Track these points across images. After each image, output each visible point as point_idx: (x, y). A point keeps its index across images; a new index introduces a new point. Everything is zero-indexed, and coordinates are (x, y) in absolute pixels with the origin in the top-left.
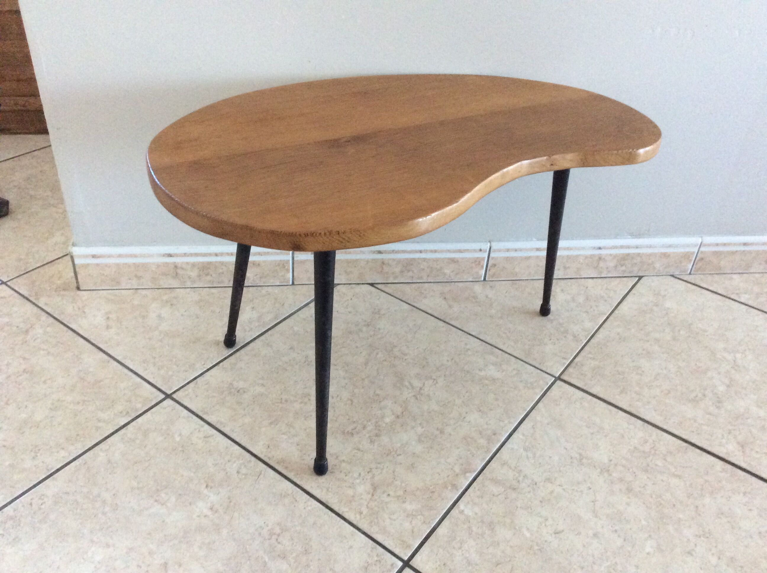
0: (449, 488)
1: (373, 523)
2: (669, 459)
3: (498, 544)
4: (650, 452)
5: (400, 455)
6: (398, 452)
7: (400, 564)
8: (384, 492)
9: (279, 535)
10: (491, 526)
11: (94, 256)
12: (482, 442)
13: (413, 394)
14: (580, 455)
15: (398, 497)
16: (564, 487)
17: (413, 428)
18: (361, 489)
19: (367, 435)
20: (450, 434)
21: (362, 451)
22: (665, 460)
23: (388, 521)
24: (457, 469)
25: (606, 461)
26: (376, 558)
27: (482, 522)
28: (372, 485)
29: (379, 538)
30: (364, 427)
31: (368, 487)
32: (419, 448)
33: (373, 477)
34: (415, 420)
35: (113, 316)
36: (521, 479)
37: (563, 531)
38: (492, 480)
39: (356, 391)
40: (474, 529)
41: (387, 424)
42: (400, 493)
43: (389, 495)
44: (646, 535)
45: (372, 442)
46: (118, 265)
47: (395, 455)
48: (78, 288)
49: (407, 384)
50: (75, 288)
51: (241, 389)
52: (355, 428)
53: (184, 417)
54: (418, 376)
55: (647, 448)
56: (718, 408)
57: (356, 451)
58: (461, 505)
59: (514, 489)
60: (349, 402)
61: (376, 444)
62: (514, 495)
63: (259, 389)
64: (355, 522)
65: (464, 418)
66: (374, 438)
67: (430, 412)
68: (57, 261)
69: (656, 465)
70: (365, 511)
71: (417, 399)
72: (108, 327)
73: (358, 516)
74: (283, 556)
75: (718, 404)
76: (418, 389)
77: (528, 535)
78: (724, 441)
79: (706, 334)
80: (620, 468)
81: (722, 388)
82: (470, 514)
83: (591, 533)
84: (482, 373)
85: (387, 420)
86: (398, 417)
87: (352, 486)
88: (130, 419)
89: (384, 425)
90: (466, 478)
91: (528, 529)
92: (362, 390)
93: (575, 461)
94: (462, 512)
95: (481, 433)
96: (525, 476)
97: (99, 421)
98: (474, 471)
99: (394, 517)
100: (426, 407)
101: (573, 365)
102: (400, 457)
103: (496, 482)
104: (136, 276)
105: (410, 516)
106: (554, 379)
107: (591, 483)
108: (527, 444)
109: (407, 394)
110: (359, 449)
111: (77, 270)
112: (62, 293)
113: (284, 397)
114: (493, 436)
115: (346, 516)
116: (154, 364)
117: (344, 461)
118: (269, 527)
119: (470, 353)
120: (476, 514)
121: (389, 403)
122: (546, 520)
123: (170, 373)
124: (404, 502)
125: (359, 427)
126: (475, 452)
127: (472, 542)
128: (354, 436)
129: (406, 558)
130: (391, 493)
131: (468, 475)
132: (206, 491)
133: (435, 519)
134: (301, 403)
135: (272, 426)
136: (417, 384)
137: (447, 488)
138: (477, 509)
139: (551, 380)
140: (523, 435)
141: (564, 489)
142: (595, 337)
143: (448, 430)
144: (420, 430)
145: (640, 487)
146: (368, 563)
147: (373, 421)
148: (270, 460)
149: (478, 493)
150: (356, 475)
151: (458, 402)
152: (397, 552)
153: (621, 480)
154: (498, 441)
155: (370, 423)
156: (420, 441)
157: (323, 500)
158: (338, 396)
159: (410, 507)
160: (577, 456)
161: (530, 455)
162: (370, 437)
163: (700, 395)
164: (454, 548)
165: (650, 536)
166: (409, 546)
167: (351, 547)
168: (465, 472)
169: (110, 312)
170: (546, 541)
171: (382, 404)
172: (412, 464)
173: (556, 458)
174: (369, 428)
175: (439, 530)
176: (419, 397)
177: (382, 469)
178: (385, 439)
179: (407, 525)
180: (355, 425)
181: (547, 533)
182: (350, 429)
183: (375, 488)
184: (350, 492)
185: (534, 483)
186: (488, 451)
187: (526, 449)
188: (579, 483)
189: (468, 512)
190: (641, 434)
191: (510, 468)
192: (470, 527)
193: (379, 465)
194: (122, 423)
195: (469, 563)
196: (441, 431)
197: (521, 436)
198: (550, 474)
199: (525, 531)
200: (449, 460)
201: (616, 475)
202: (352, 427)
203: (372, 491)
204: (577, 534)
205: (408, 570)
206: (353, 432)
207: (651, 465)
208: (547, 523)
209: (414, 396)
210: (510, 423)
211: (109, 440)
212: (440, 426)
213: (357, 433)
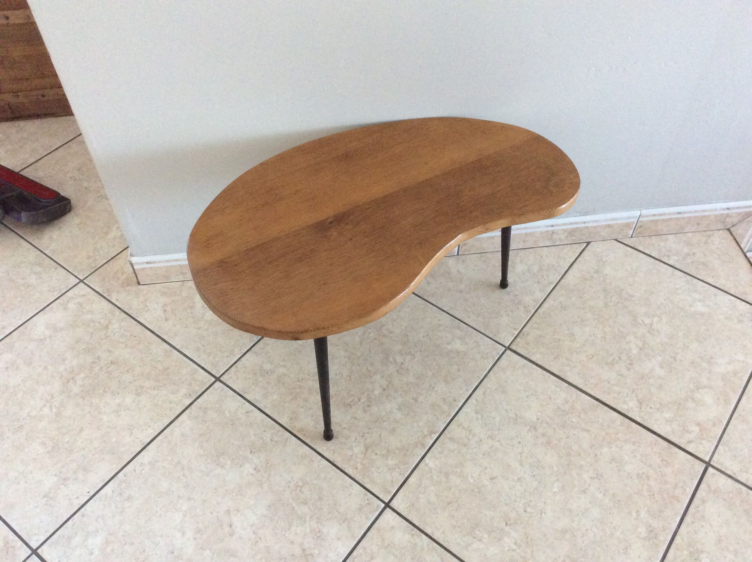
0: (419, 446)
1: (365, 476)
2: (582, 416)
3: (450, 488)
4: (569, 410)
5: (385, 421)
7: (383, 505)
8: (373, 452)
9: (301, 487)
10: (447, 475)
11: (149, 263)
12: (446, 408)
13: (396, 369)
14: (516, 415)
15: (383, 455)
16: (501, 442)
17: (395, 398)
18: (356, 450)
20: (422, 403)
21: (358, 420)
22: (579, 417)
23: (376, 474)
24: (425, 431)
25: (535, 419)
26: (367, 502)
27: (441, 472)
28: (365, 446)
29: (370, 487)
30: (360, 400)
31: (362, 448)
32: (399, 415)
33: (365, 440)
34: (396, 392)
35: (168, 308)
36: (470, 437)
37: (497, 477)
38: (450, 439)
39: (354, 368)
40: (435, 477)
41: (376, 396)
42: (385, 452)
43: (376, 454)
44: (555, 479)
45: (365, 411)
46: (167, 267)
47: (382, 422)
48: (139, 283)
49: (391, 360)
50: (137, 284)
51: (269, 370)
52: (353, 401)
53: (230, 397)
54: (400, 352)
55: (567, 407)
56: (629, 369)
57: (353, 420)
58: (426, 459)
59: (465, 445)
60: (348, 378)
61: (368, 413)
62: (464, 450)
63: (282, 370)
64: (353, 476)
65: (433, 388)
66: (366, 408)
67: (408, 384)
68: (118, 257)
69: (572, 422)
70: (359, 466)
71: (398, 372)
72: (167, 320)
73: (355, 471)
74: (305, 503)
75: (629, 366)
76: (400, 364)
77: (471, 481)
78: (627, 399)
79: (633, 299)
80: (545, 425)
81: (635, 351)
82: (433, 466)
83: (516, 478)
84: (449, 347)
85: (376, 393)
86: (384, 390)
87: (351, 448)
88: (192, 400)
89: (374, 397)
90: (432, 439)
91: (472, 477)
92: (358, 367)
93: (512, 421)
94: (427, 465)
95: (444, 400)
96: (474, 435)
97: (171, 402)
98: (438, 432)
99: (380, 471)
100: (405, 380)
101: (521, 334)
102: (385, 423)
103: (452, 439)
104: (181, 273)
105: (391, 469)
106: (504, 349)
107: (521, 438)
108: (478, 408)
109: (392, 369)
110: (355, 418)
111: (136, 272)
112: (127, 288)
113: (301, 376)
114: (454, 403)
115: (346, 471)
116: (205, 351)
117: (345, 428)
118: (295, 482)
119: (441, 328)
120: (437, 466)
121: (378, 377)
122: (486, 469)
123: (217, 359)
124: (387, 459)
125: (356, 399)
126: (439, 416)
127: (432, 488)
128: (352, 407)
129: (387, 501)
130: (378, 452)
131: (433, 435)
132: (250, 456)
133: (408, 471)
135: (294, 401)
136: (399, 359)
137: (418, 447)
138: (437, 463)
139: (502, 349)
140: (476, 400)
141: (501, 444)
142: (543, 305)
143: (421, 399)
144: (400, 400)
145: (557, 440)
146: (361, 505)
147: (366, 394)
148: (293, 429)
149: (439, 450)
150: (353, 439)
151: (430, 374)
152: (381, 497)
153: (543, 435)
154: (456, 406)
155: (363, 396)
156: (399, 409)
157: (331, 460)
158: (340, 373)
159: (390, 462)
160: (514, 416)
161: (479, 416)
162: (363, 407)
163: (617, 359)
164: (420, 492)
165: (558, 479)
166: (389, 492)
167: (350, 494)
168: (432, 432)
169: (166, 305)
170: (484, 485)
171: (373, 378)
172: (393, 429)
173: (498, 419)
174: (363, 400)
175: (410, 479)
176: (401, 371)
177: (372, 434)
178: (374, 409)
179: (389, 477)
180: (353, 398)
181: (485, 479)
182: (348, 401)
183: (367, 448)
184: (350, 453)
185: (480, 440)
186: (448, 415)
187: (477, 412)
188: (512, 439)
189: (431, 465)
190: (563, 395)
191: (464, 428)
192: (432, 477)
193: (369, 431)
194: (188, 404)
195: (429, 503)
196: (416, 400)
197: (474, 402)
198: (492, 432)
199: (470, 478)
200: (420, 424)
201: (540, 431)
202: (350, 400)
203: (365, 451)
204: (506, 479)
205: (388, 509)
206: (352, 403)
207: (568, 422)
208: (486, 471)
209: (397, 370)
210: (467, 390)
211: (180, 418)
212: (415, 396)
213: (354, 405)
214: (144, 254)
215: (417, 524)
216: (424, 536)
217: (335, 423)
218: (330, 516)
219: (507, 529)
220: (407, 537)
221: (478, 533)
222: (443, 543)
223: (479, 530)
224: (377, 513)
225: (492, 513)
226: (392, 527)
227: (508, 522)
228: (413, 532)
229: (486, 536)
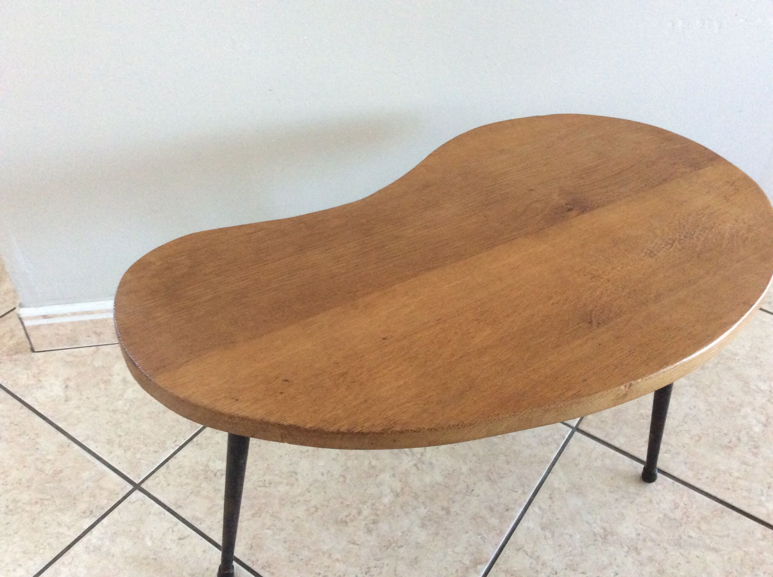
2: (704, 527)
4: (682, 519)
5: (402, 546)
6: (400, 544)
11: (45, 317)
12: (494, 521)
13: (414, 462)
14: (605, 530)
17: (415, 508)
19: (363, 523)
20: (457, 514)
21: (358, 545)
22: (699, 528)
24: (467, 561)
25: (634, 535)
30: (360, 512)
32: (422, 536)
34: (417, 499)
35: (72, 384)
36: (539, 568)
38: (506, 571)
41: (385, 506)
45: (369, 531)
46: (73, 323)
47: (396, 548)
48: (33, 350)
50: (29, 350)
51: (218, 471)
52: (350, 514)
53: (155, 514)
55: (678, 514)
56: (755, 455)
57: (351, 546)
60: (342, 479)
61: (374, 533)
65: (473, 490)
66: (371, 526)
67: (433, 486)
68: (8, 315)
69: (690, 537)
71: (418, 468)
72: (67, 400)
75: (755, 450)
76: (419, 456)
78: (763, 498)
79: (737, 358)
80: (650, 544)
81: (757, 429)
85: (386, 500)
86: (397, 495)
89: (382, 507)
92: (356, 462)
93: (599, 539)
95: (491, 509)
96: (544, 564)
98: (487, 561)
100: (428, 479)
102: (401, 550)
104: (95, 333)
106: (571, 430)
107: (618, 567)
108: (544, 520)
109: (407, 463)
110: (354, 543)
111: (28, 332)
112: (15, 357)
113: (268, 478)
114: (506, 513)
116: (120, 445)
117: (337, 560)
121: (386, 477)
123: (138, 456)
125: (354, 512)
126: (486, 536)
128: (349, 524)
131: (479, 567)
134: (287, 484)
135: (256, 518)
139: (568, 431)
140: (540, 508)
143: (455, 508)
144: (423, 511)
145: (672, 567)
147: (370, 503)
148: (253, 565)
151: (465, 469)
153: (651, 559)
154: (512, 518)
155: (365, 507)
156: (423, 526)
158: (329, 472)
160: (601, 531)
161: (549, 535)
162: (366, 524)
163: (734, 439)
168: (476, 563)
169: (68, 379)
171: (379, 478)
172: (416, 558)
173: (577, 537)
174: (365, 513)
177: (382, 568)
178: (384, 527)
180: (349, 510)
182: (343, 515)
185: (554, 572)
186: (500, 534)
187: (543, 528)
188: (604, 569)
190: (670, 497)
191: (527, 554)
193: (378, 563)
194: (86, 527)
196: (447, 510)
197: (537, 510)
198: (571, 558)
200: (457, 549)
201: (645, 553)
202: (345, 513)
206: (348, 519)
207: (684, 537)
209: (415, 465)
210: (524, 493)
212: (445, 504)
213: (352, 521)
214: (38, 304)
217: (322, 552)
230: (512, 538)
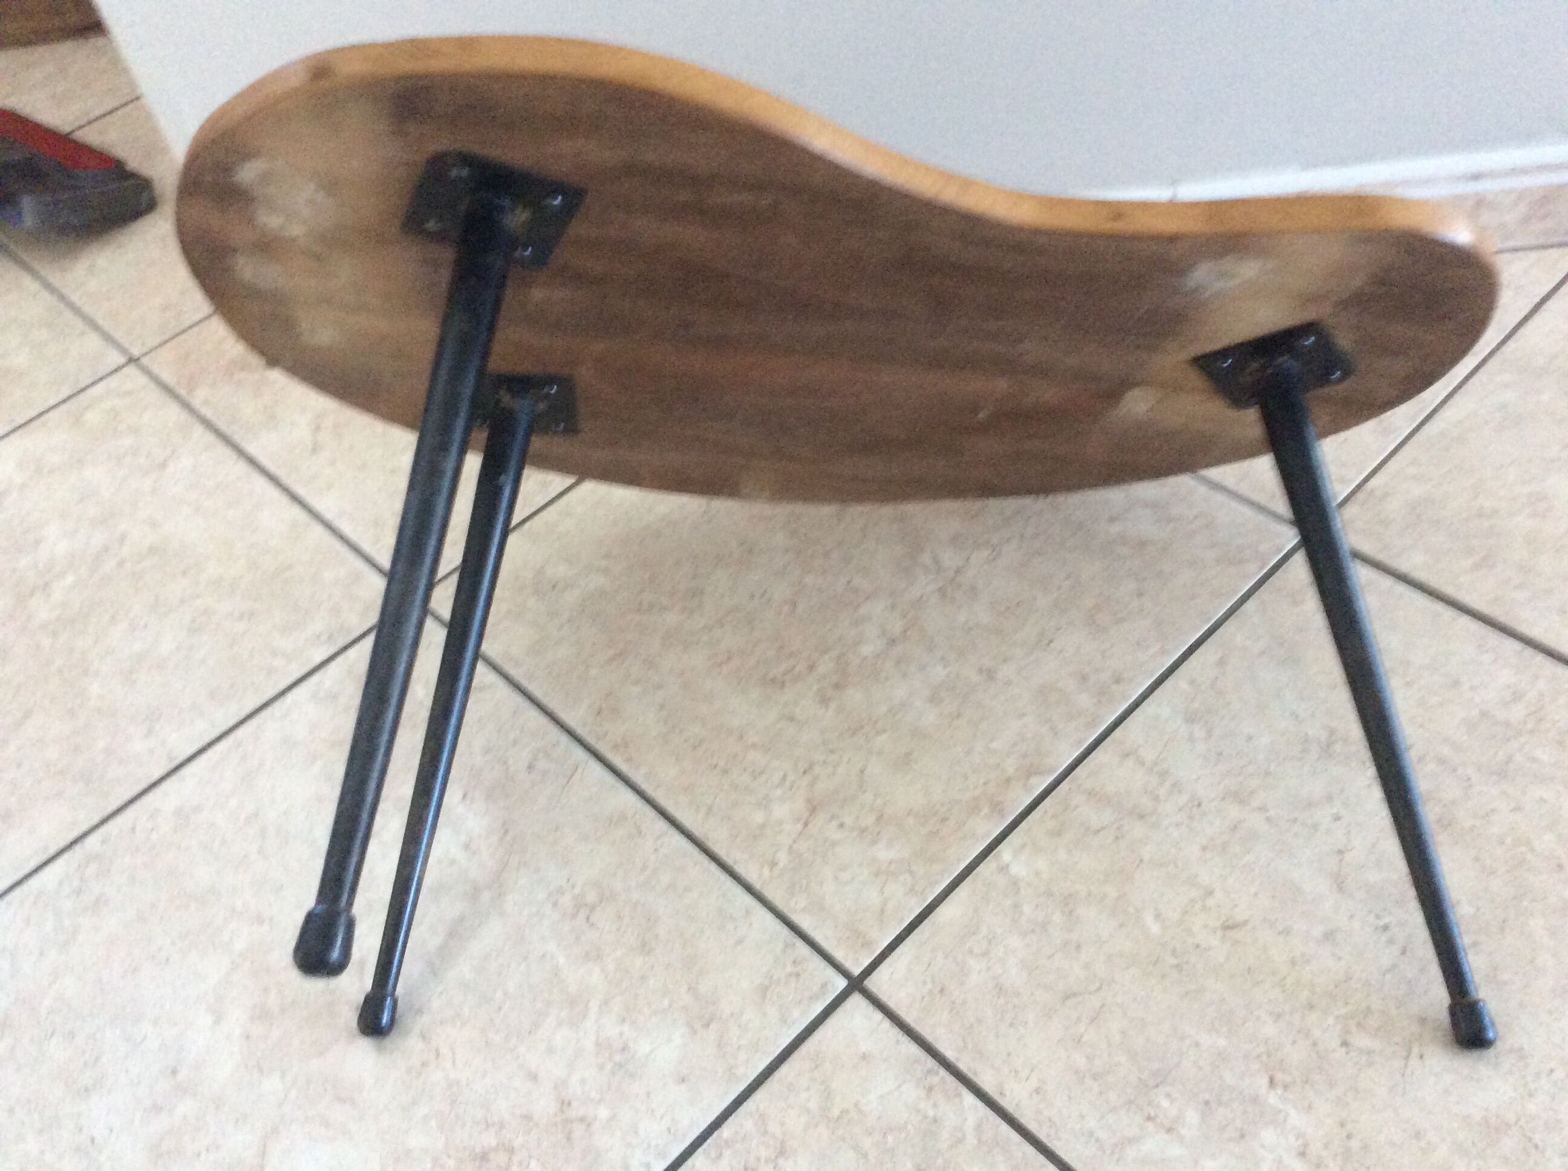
0: (985, 811)
1: (797, 888)
3: (1078, 947)
4: (1524, 723)
5: (883, 731)
6: (880, 726)
7: (842, 983)
8: (833, 817)
9: (593, 908)
10: (1068, 903)
12: (1084, 700)
13: (938, 585)
15: (863, 831)
16: (1272, 813)
17: (923, 667)
18: (780, 811)
19: (816, 686)
20: (1010, 682)
21: (798, 722)
23: (831, 885)
24: (1010, 766)
26: (789, 969)
27: (1050, 894)
28: (809, 801)
29: (805, 923)
30: (812, 668)
31: (799, 805)
32: (930, 717)
33: (812, 784)
34: (931, 649)
35: (326, 424)
36: (1162, 792)
37: (1246, 922)
38: (1091, 794)
39: (808, 580)
40: (1027, 909)
41: (864, 659)
42: (869, 820)
43: (842, 825)
45: (824, 701)
47: (872, 733)
49: (927, 560)
51: (560, 580)
52: (792, 670)
54: (956, 540)
55: (1517, 713)
57: (785, 723)
58: (1005, 851)
59: (1141, 817)
60: (788, 607)
61: (833, 705)
62: (1137, 830)
63: (598, 581)
64: (757, 886)
65: (1051, 641)
66: (831, 691)
67: (970, 629)
69: (1534, 760)
70: (783, 858)
71: (944, 596)
72: (315, 449)
73: (766, 872)
74: (596, 955)
76: (951, 574)
77: (1155, 928)
82: (1023, 874)
83: (1318, 931)
84: (1115, 529)
85: (867, 650)
86: (892, 643)
87: (765, 803)
88: (332, 650)
89: (858, 662)
90: (1028, 789)
91: (1158, 916)
93: (1316, 748)
94: (1003, 869)
95: (1084, 678)
96: (1177, 787)
97: (274, 653)
98: (1051, 771)
99: (846, 876)
100: (962, 617)
101: (1360, 496)
102: (882, 738)
103: (1099, 797)
105: (882, 873)
106: (1300, 535)
108: (1196, 705)
109: (925, 584)
110: (791, 719)
113: (648, 597)
114: (1114, 687)
115: (739, 869)
117: (754, 745)
118: (577, 890)
120: (1037, 874)
121: (877, 608)
122: (1209, 894)
124: (874, 842)
125: (801, 667)
126: (1061, 726)
127: (1015, 941)
128: (787, 687)
129: (856, 971)
130: (848, 820)
131: (1033, 780)
133: (937, 883)
135: (614, 665)
136: (951, 559)
137: (979, 811)
138: (1042, 864)
140: (1192, 682)
141: (1268, 819)
142: (1438, 417)
143: (1006, 672)
144: (939, 673)
145: (1475, 815)
146: (772, 977)
147: (834, 653)
148: (598, 741)
149: (1052, 824)
150: (776, 778)
151: (1043, 601)
152: (839, 955)
154: (1125, 698)
155: (826, 658)
156: (934, 699)
159: (884, 853)
161: (1199, 732)
162: (821, 689)
164: (971, 952)
166: (867, 944)
167: (740, 942)
168: (1030, 772)
169: (321, 415)
170: (1198, 946)
171: (863, 610)
172: (907, 755)
173: (1264, 741)
174: (822, 669)
175: (946, 912)
176: (952, 592)
177: (837, 765)
178: (854, 696)
179: (872, 896)
180: (792, 662)
181: (1206, 926)
182: (778, 671)
183: (813, 808)
184: (759, 817)
185: (1196, 803)
186: (1091, 724)
187: (1191, 719)
188: (1310, 805)
189: (1019, 869)
190: (1504, 676)
191: (1142, 763)
192: (1016, 906)
193: (830, 756)
195: (1000, 989)
196: (990, 674)
197: (1184, 685)
198: (1241, 779)
199: (1149, 919)
200: (994, 745)
202: (784, 667)
203: (806, 814)
204: (1280, 933)
205: (856, 999)
206: (786, 677)
207: (1519, 758)
208: (1210, 902)
209: (940, 589)
210: (1164, 652)
211: (290, 697)
212: (987, 663)
213: (793, 682)
215: (950, 1054)
216: (969, 1098)
217: (727, 730)
218: (666, 1002)
219: (1273, 1099)
220: (911, 1092)
221: (1165, 1103)
222: (1032, 1126)
223: (1168, 1096)
224: (819, 1008)
225: (1222, 1042)
226: (864, 1057)
227: (1279, 1076)
228: (935, 1080)
229: (1192, 1117)
230: (1117, 733)
